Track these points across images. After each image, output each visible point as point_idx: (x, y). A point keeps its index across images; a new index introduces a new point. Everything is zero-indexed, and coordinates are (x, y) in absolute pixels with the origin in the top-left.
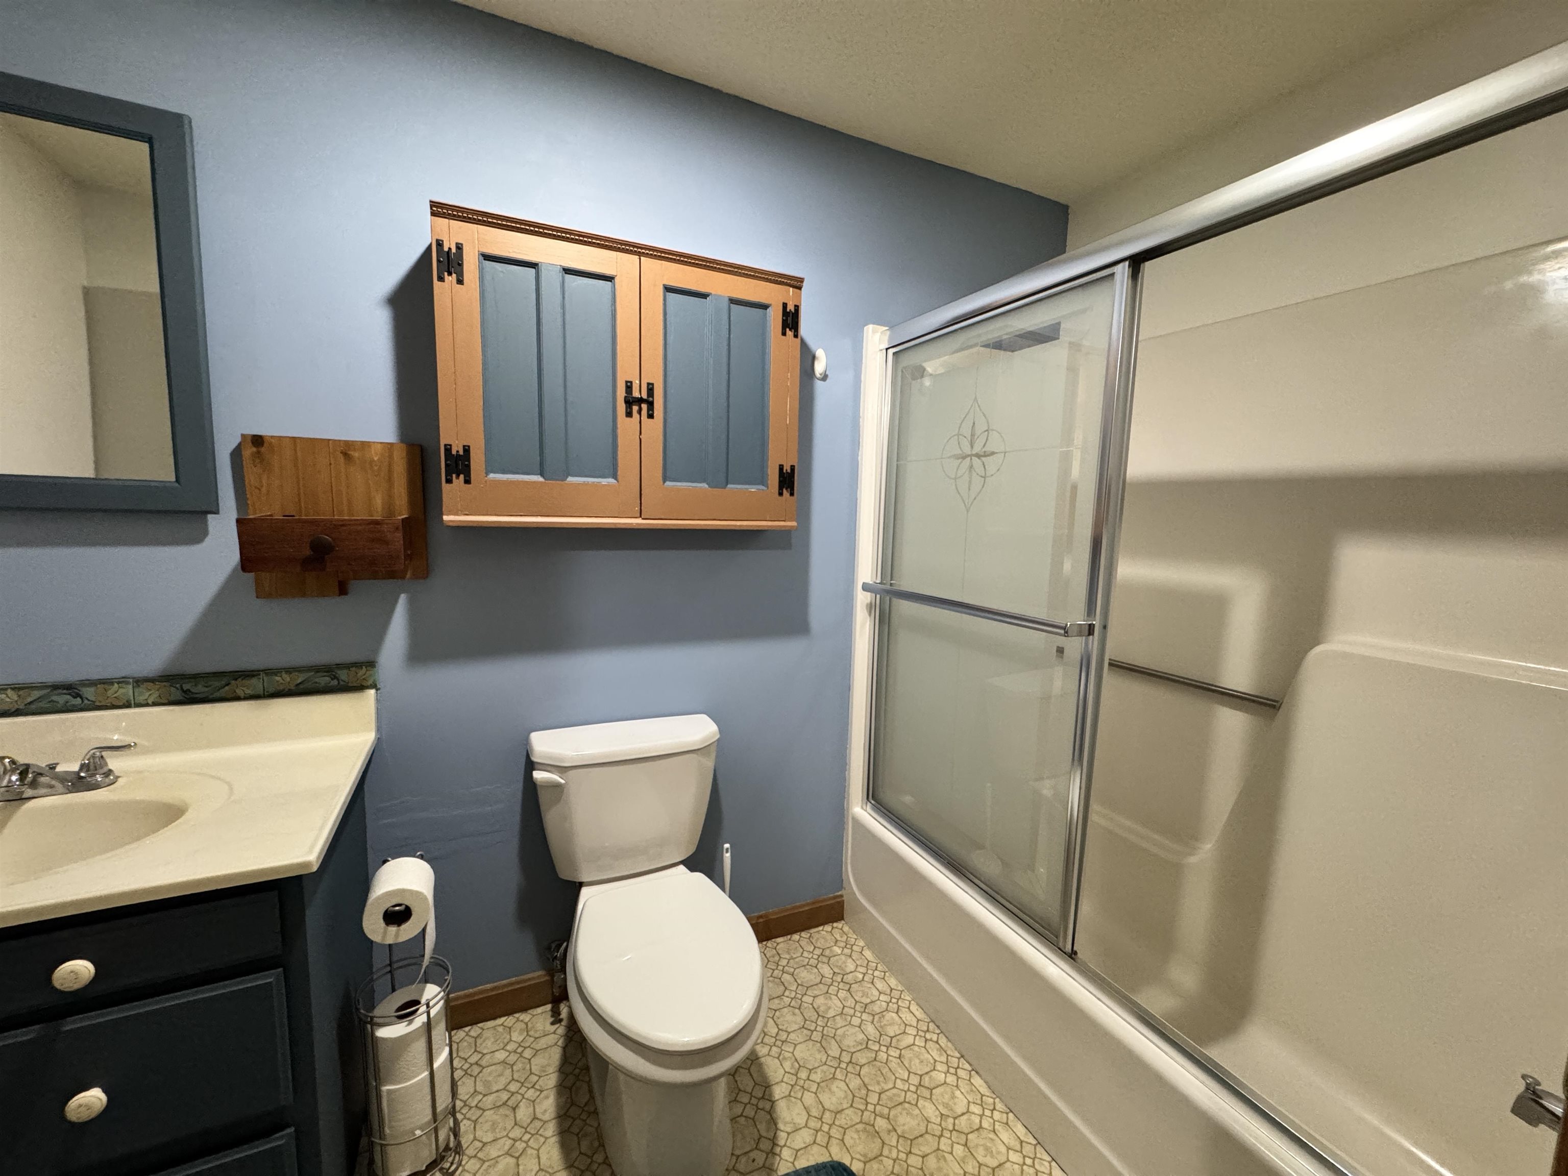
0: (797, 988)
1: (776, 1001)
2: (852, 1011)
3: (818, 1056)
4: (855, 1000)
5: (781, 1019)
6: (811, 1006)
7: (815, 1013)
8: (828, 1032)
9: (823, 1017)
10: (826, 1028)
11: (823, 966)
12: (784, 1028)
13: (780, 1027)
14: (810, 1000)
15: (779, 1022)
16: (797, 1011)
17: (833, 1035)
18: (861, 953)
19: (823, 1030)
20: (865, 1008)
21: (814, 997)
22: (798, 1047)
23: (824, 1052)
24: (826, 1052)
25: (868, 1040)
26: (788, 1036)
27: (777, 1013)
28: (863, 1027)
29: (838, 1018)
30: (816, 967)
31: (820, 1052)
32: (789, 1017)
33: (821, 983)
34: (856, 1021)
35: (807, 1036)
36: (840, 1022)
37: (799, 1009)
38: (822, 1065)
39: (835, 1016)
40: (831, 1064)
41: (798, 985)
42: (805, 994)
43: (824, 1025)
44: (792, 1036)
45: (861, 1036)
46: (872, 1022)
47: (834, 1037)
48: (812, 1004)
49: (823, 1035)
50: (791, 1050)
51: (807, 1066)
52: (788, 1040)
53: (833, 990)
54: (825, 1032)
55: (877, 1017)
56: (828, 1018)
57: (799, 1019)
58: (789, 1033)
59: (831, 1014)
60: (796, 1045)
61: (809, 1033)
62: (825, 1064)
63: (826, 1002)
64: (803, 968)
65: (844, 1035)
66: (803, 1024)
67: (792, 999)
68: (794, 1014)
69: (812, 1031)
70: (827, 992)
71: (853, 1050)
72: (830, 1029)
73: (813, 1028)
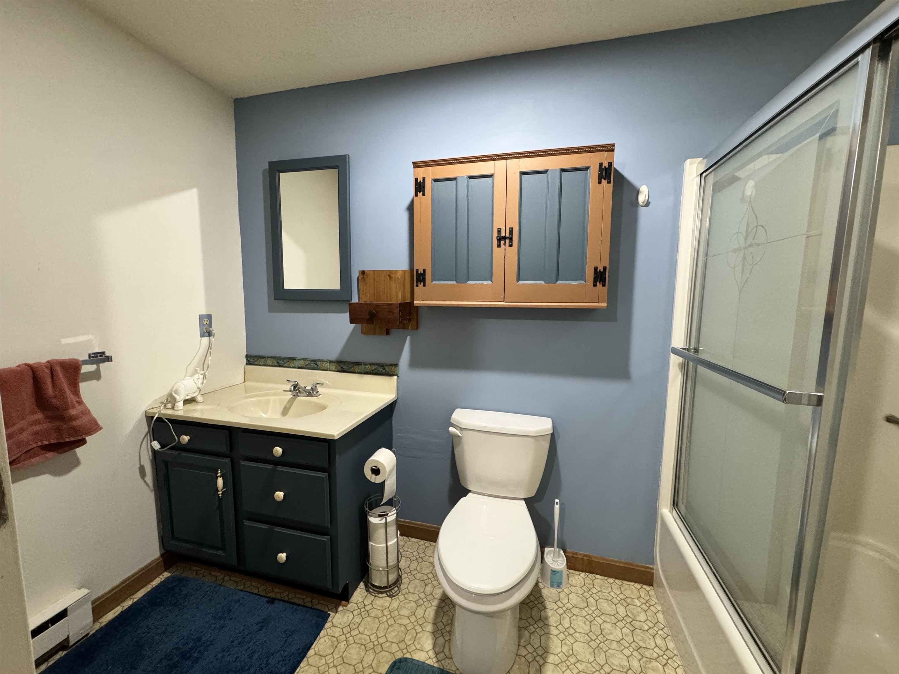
0: (595, 610)
1: (578, 610)
2: (627, 645)
3: (588, 656)
4: (634, 640)
5: (575, 622)
6: (599, 625)
7: (600, 631)
8: (602, 646)
9: (604, 636)
10: (602, 644)
11: (621, 607)
12: (574, 627)
13: (572, 625)
14: (601, 622)
15: (572, 622)
16: (588, 623)
17: (605, 651)
18: (655, 613)
19: (600, 644)
20: (639, 648)
21: (604, 621)
22: (577, 643)
23: (593, 656)
24: (595, 657)
25: (630, 669)
26: (574, 633)
27: (574, 617)
28: (630, 658)
29: (615, 643)
30: (616, 605)
31: (590, 654)
32: (581, 623)
33: (614, 616)
34: (627, 652)
35: (587, 640)
36: (614, 645)
37: (590, 622)
38: (588, 663)
39: (613, 640)
40: (595, 666)
41: (597, 609)
42: (599, 616)
43: (602, 641)
44: (577, 635)
45: (626, 663)
46: (640, 660)
47: (605, 652)
48: (600, 625)
49: (598, 646)
50: (572, 642)
51: (578, 657)
52: (573, 635)
53: (620, 624)
54: (600, 645)
55: (644, 659)
56: (607, 639)
57: (587, 628)
58: (576, 632)
59: (611, 637)
60: (577, 641)
61: (589, 639)
62: (590, 663)
63: (611, 629)
64: (605, 601)
65: (613, 655)
66: (588, 632)
67: (588, 614)
68: (585, 623)
69: (592, 640)
70: (615, 624)
71: (615, 667)
72: (605, 646)
73: (593, 638)
